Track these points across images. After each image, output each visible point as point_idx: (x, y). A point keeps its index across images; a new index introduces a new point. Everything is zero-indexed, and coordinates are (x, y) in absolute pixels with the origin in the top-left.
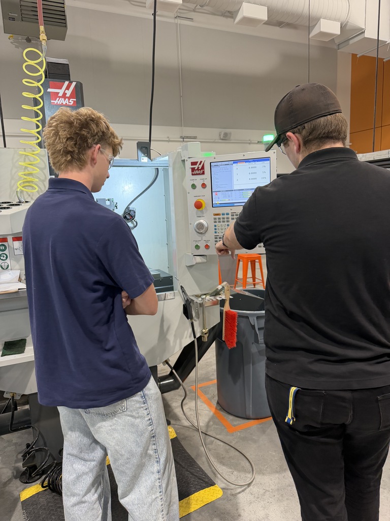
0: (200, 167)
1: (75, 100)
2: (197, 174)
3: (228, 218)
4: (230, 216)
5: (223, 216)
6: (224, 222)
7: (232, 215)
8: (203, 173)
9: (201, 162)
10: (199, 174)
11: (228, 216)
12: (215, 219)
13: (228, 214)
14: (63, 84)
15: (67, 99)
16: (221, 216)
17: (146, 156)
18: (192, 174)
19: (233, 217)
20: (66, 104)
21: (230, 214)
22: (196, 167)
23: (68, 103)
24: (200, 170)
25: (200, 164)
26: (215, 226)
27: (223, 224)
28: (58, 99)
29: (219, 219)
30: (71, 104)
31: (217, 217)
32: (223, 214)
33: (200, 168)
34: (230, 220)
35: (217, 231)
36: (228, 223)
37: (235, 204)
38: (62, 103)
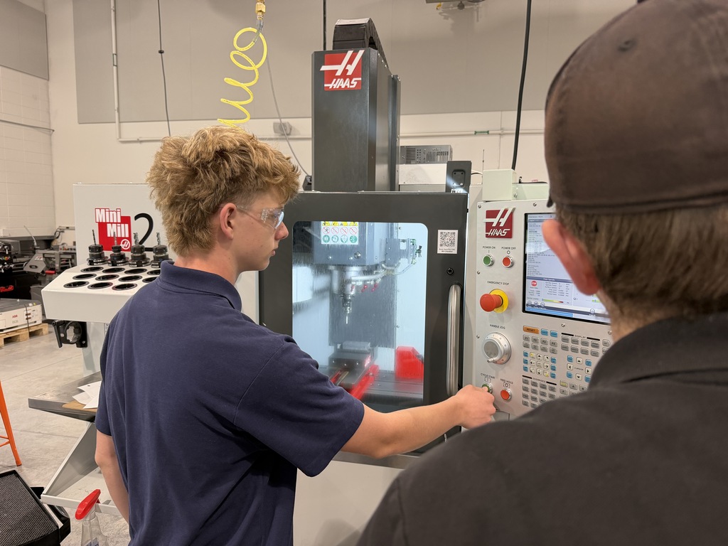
0: (503, 221)
1: (360, 79)
2: (495, 236)
3: (553, 344)
4: (558, 340)
5: (544, 337)
6: (544, 350)
7: (564, 340)
8: (509, 235)
9: (505, 211)
10: (499, 237)
11: (554, 339)
12: (526, 339)
13: (554, 335)
14: (345, 56)
15: (348, 79)
16: (539, 337)
17: (462, 187)
18: (487, 236)
19: (565, 344)
20: (346, 86)
21: (560, 336)
22: (495, 221)
23: (348, 85)
24: (502, 228)
25: (503, 216)
26: (526, 355)
27: (542, 354)
28: (335, 80)
29: (535, 340)
30: (354, 86)
31: (530, 335)
32: (544, 333)
33: (502, 225)
34: (558, 348)
35: (528, 366)
36: (554, 356)
37: (575, 316)
38: (340, 87)
